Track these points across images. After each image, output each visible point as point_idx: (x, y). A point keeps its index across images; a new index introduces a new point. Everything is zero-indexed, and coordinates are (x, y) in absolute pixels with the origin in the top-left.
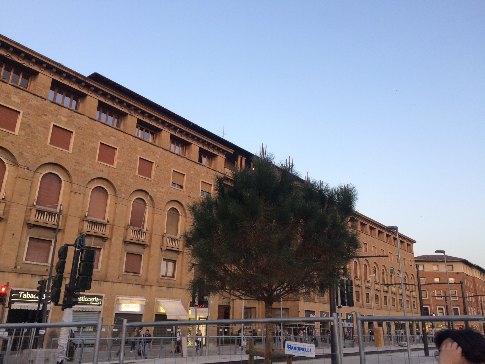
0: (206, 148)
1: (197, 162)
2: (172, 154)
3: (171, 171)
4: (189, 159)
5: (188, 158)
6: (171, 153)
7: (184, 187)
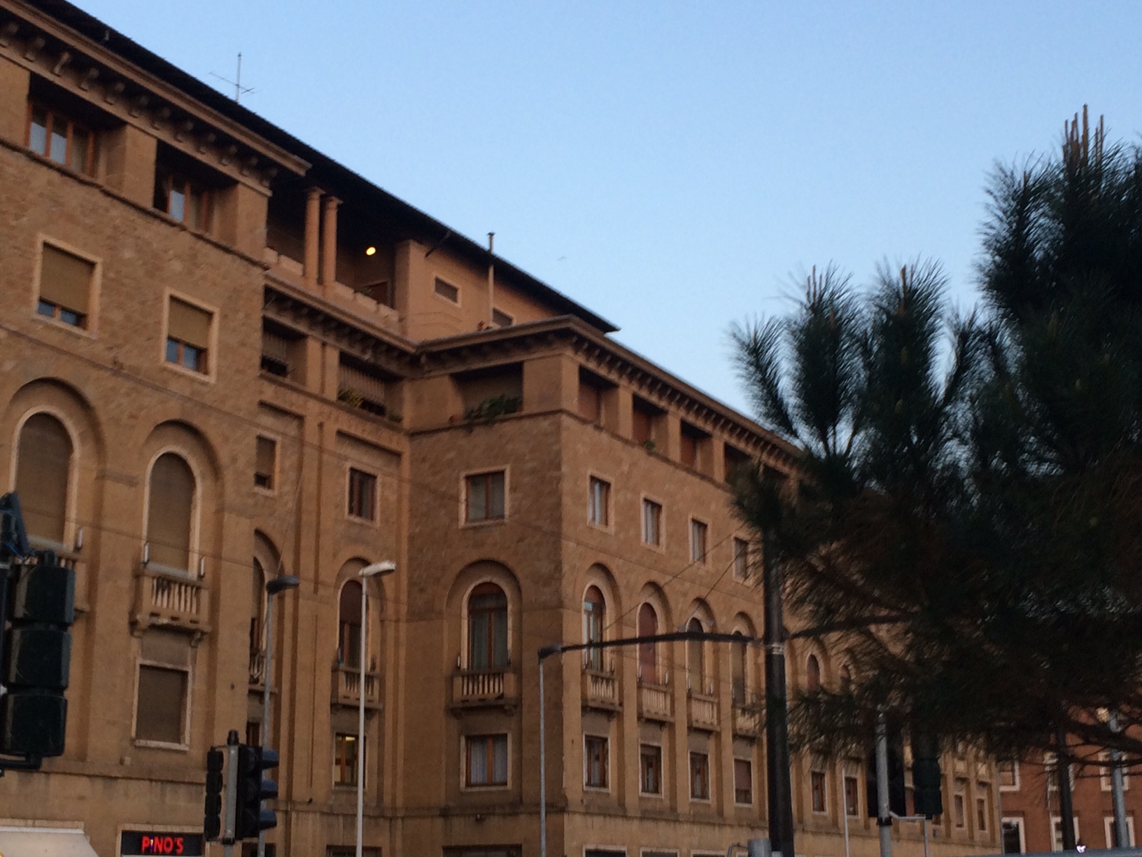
0: (185, 146)
1: (148, 204)
2: (38, 166)
3: (32, 245)
4: (115, 192)
5: (108, 188)
6: (33, 164)
7: (94, 321)
